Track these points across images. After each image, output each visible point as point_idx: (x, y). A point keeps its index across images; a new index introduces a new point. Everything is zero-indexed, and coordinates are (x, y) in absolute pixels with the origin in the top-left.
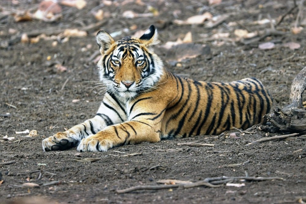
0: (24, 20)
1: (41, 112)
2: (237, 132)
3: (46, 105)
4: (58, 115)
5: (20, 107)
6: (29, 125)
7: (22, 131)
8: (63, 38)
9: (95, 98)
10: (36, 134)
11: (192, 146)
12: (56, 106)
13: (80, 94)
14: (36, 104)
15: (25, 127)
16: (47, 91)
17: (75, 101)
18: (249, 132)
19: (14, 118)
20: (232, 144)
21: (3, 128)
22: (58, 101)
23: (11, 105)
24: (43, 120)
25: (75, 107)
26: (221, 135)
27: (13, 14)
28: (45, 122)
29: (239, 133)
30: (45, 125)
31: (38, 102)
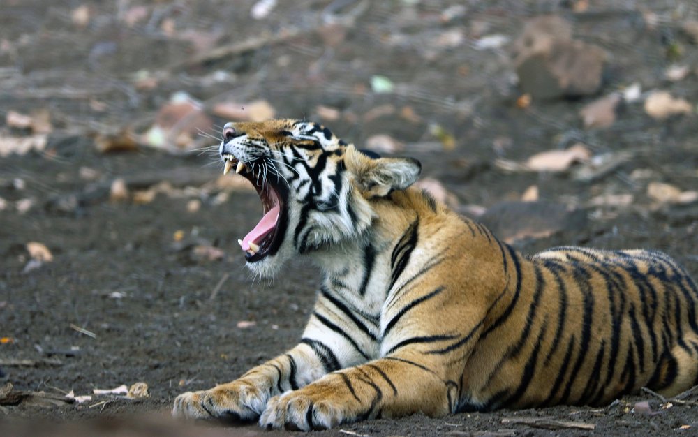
0: (119, 149)
1: (157, 346)
2: (653, 401)
3: (170, 332)
4: (201, 356)
5: (106, 335)
6: (126, 377)
7: (111, 388)
8: (214, 194)
9: (295, 321)
10: (145, 394)
11: (538, 427)
12: (197, 336)
13: (258, 309)
14: (146, 330)
15: (117, 381)
16: (174, 301)
17: (243, 324)
18: (683, 402)
19: (91, 358)
20: (639, 427)
21: (62, 381)
22: (201, 323)
23: (83, 330)
24: (164, 365)
25: (244, 338)
26: (612, 404)
27: (92, 135)
28: (169, 369)
29: (658, 402)
30: (168, 376)
31: (151, 325)
